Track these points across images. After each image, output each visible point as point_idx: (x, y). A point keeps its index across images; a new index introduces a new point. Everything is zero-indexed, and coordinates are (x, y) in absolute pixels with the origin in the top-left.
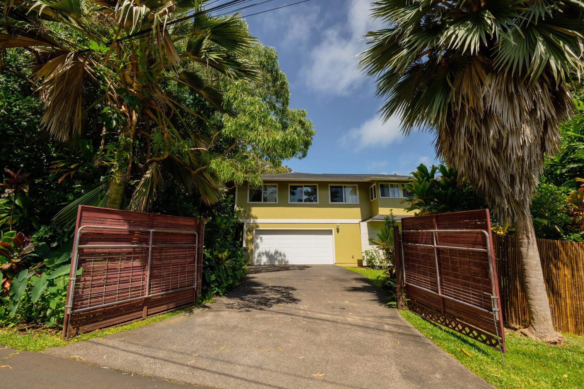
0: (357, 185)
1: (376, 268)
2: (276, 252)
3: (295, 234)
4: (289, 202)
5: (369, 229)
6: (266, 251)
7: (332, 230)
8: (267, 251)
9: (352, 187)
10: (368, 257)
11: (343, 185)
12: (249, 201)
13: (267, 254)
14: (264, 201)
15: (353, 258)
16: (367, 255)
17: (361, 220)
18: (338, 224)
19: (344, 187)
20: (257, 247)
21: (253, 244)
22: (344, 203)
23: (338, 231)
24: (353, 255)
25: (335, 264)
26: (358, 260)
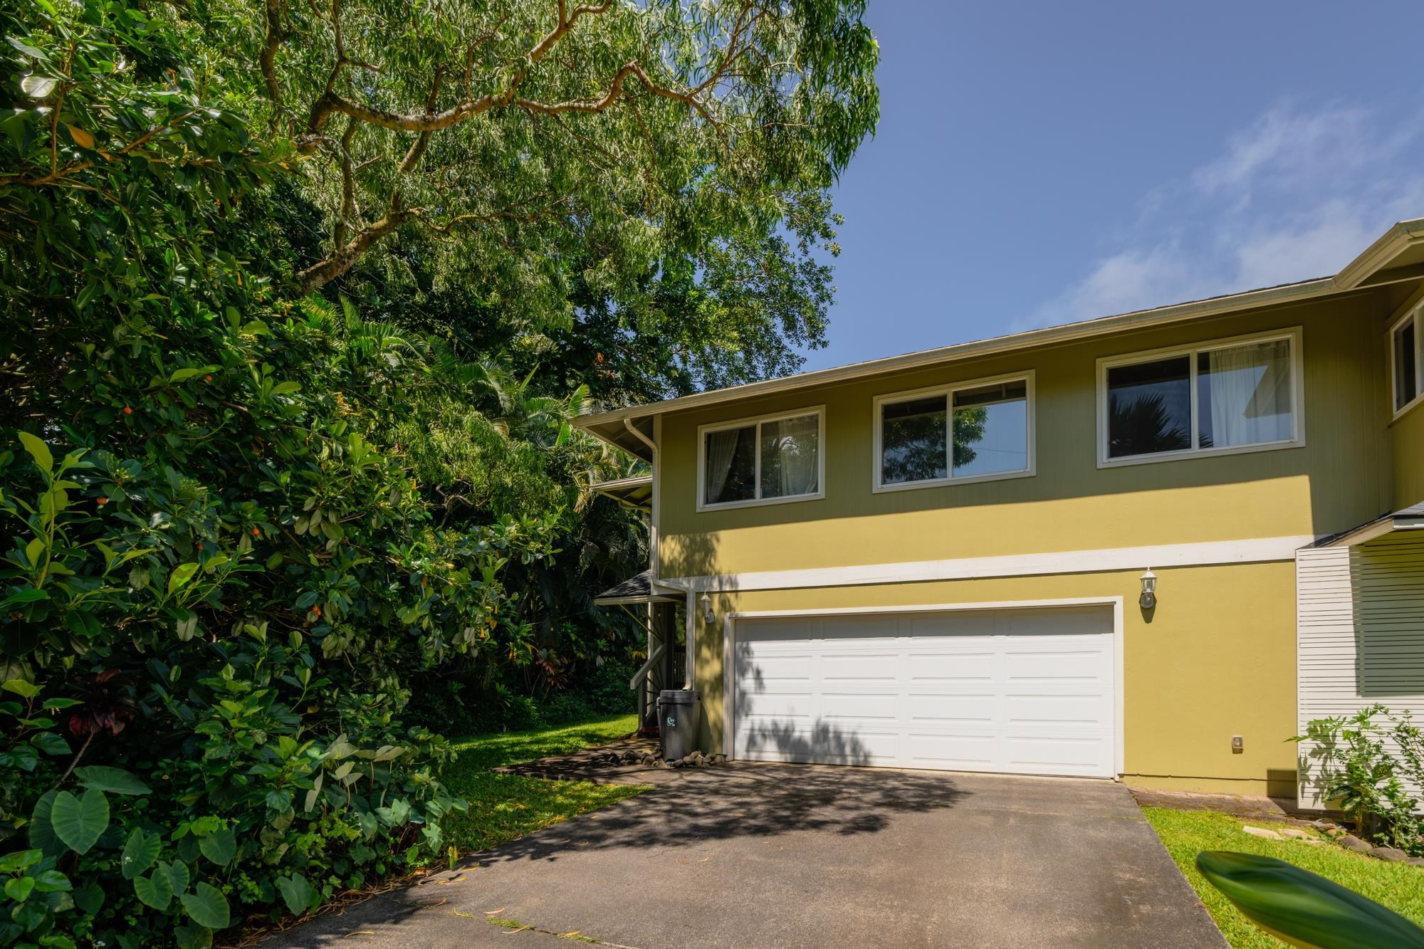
0: (1292, 336)
1: (1401, 838)
2: (822, 733)
3: (911, 634)
4: (878, 485)
5: (1362, 593)
6: (775, 724)
7: (1110, 607)
8: (782, 727)
9: (1258, 355)
10: (1336, 765)
11: (1192, 352)
12: (707, 502)
13: (784, 738)
14: (765, 495)
15: (1238, 750)
16: (1326, 750)
17: (1311, 539)
18: (1149, 574)
19: (1205, 364)
20: (740, 707)
21: (722, 696)
22: (1195, 450)
23: (1148, 608)
24: (1240, 739)
25: (1121, 776)
26: (1270, 772)
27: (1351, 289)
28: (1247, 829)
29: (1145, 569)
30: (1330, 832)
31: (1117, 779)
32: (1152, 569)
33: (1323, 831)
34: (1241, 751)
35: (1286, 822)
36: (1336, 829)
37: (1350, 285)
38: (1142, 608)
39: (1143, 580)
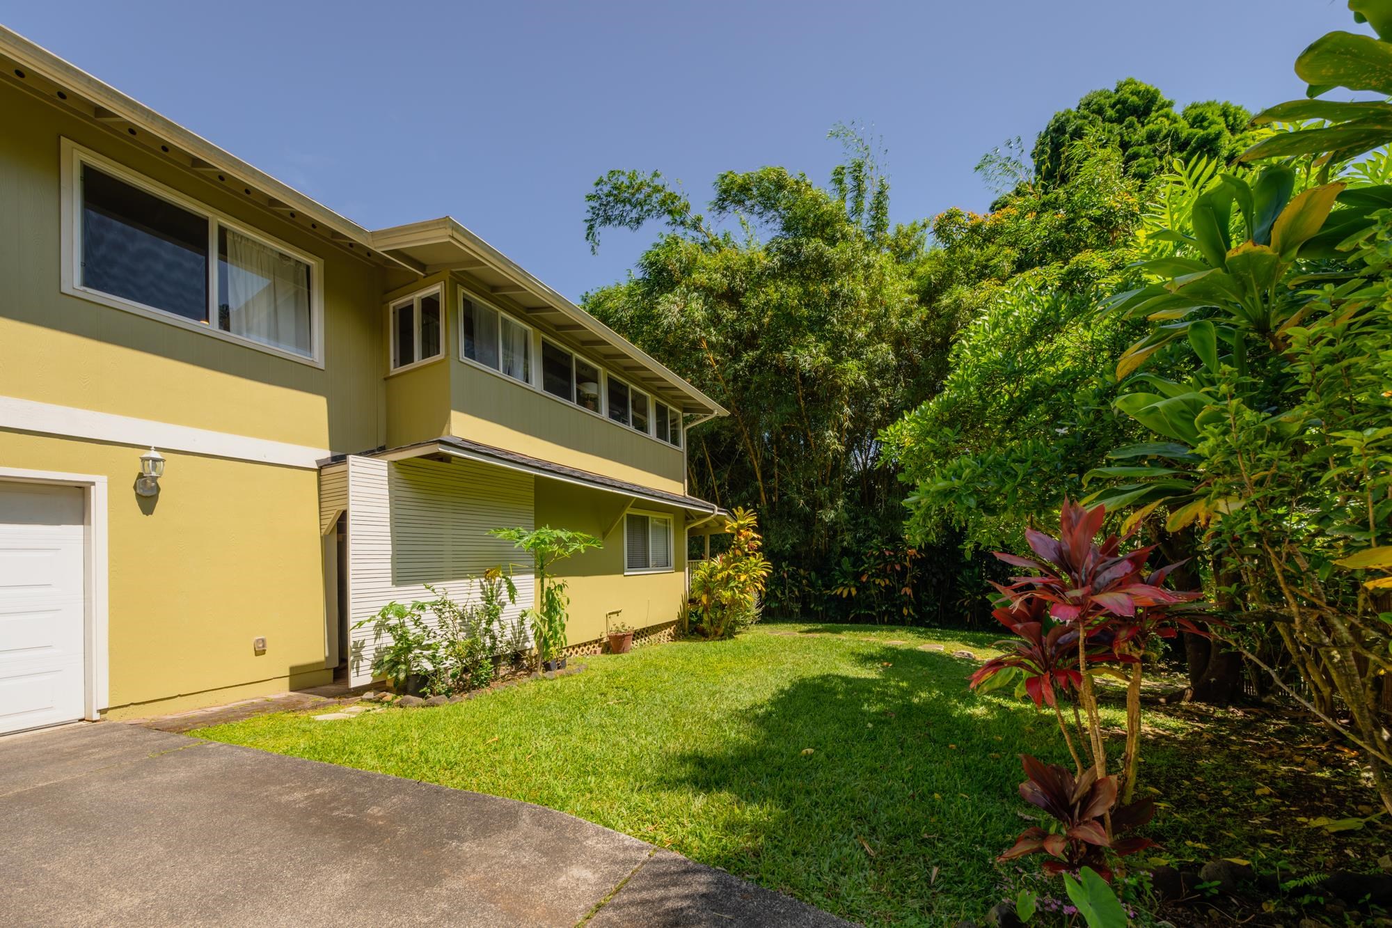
0: (313, 260)
10: (386, 643)
11: (212, 218)
15: (260, 652)
18: (153, 455)
22: (211, 326)
23: (147, 497)
24: (263, 641)
25: (102, 712)
26: (292, 669)
27: (379, 251)
28: (319, 718)
29: (148, 448)
30: (385, 699)
31: (96, 716)
32: (157, 449)
33: (378, 701)
34: (263, 652)
35: (339, 703)
36: (389, 696)
37: (379, 247)
38: (138, 496)
39: (144, 460)
